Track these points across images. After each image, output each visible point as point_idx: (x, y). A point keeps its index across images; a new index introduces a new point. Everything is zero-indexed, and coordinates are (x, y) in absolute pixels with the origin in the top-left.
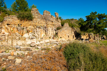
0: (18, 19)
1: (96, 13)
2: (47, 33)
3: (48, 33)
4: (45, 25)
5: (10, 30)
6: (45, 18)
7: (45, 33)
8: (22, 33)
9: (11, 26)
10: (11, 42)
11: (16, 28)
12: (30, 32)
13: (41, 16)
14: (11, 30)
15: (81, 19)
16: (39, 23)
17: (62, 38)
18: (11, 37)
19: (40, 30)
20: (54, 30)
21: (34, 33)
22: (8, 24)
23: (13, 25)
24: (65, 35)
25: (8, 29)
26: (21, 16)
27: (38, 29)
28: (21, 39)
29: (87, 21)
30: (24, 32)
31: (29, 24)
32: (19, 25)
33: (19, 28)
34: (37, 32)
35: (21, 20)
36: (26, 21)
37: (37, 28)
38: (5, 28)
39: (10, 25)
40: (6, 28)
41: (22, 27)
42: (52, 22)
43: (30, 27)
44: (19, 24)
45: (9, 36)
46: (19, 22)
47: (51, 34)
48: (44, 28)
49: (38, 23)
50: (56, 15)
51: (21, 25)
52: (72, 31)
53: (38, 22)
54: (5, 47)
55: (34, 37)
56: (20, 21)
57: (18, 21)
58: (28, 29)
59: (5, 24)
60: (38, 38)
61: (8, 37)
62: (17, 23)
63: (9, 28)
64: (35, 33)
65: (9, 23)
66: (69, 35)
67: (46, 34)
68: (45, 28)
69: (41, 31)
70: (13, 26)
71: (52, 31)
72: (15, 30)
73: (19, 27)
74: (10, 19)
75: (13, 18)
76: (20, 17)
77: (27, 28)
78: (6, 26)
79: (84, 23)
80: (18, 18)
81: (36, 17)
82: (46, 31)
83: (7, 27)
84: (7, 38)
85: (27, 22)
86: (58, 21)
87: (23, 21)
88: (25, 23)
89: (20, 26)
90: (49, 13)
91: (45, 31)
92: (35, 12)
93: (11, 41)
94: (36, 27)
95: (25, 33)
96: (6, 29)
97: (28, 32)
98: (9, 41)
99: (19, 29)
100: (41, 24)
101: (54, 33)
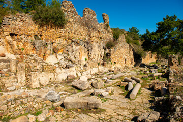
0: (35, 23)
1: (175, 17)
2: (90, 54)
3: (93, 53)
4: (87, 38)
5: (16, 47)
6: (87, 24)
7: (87, 53)
8: (42, 54)
9: (18, 39)
10: (24, 78)
11: (30, 44)
12: (60, 53)
13: (80, 18)
14: (20, 47)
15: (133, 28)
16: (77, 33)
17: (117, 64)
18: (23, 65)
19: (78, 47)
20: (102, 47)
21: (68, 55)
22: (12, 35)
23: (23, 36)
24: (121, 58)
25: (12, 46)
26: (42, 16)
27: (74, 46)
28: (47, 69)
29: (157, 31)
30: (48, 52)
31: (58, 34)
32: (36, 35)
33: (37, 43)
34: (73, 51)
35: (41, 26)
36: (52, 27)
37: (73, 44)
38: (5, 43)
39: (16, 35)
40: (9, 43)
41: (44, 40)
42: (99, 31)
43: (59, 42)
44: (36, 33)
45: (20, 64)
46: (37, 30)
47: (97, 56)
48: (86, 44)
49: (75, 33)
50: (106, 18)
51: (41, 35)
52: (130, 50)
53: (73, 31)
54: (22, 103)
55: (70, 62)
56: (39, 28)
57: (33, 28)
58: (55, 45)
59: (5, 33)
60: (79, 65)
61: (16, 65)
62: (32, 32)
63: (15, 43)
64: (70, 54)
65: (15, 32)
66: (126, 57)
67: (89, 56)
68: (88, 43)
69: (80, 49)
70: (24, 39)
71: (99, 50)
72: (29, 47)
73: (38, 41)
74: (17, 23)
75: (24, 20)
76: (40, 18)
77: (52, 43)
78: (9, 38)
79: (154, 36)
80: (36, 20)
81: (71, 20)
82: (88, 51)
83: (11, 39)
84: (13, 68)
85: (53, 30)
86: (108, 31)
87: (45, 28)
88: (49, 33)
89: (39, 39)
90: (94, 15)
91: (86, 50)
92: (69, 10)
93: (24, 76)
94: (70, 40)
95: (50, 55)
96: (9, 46)
97: (55, 51)
98: (18, 76)
99: (36, 46)
100: (80, 36)
101: (103, 54)
